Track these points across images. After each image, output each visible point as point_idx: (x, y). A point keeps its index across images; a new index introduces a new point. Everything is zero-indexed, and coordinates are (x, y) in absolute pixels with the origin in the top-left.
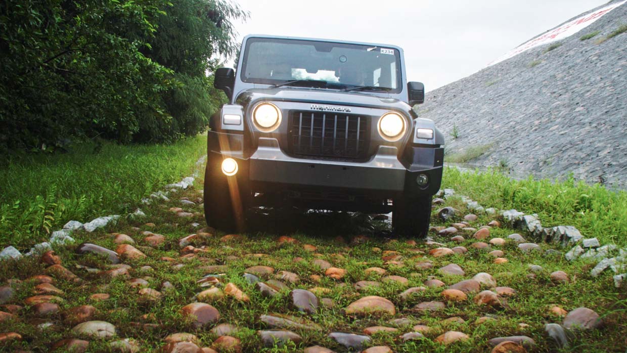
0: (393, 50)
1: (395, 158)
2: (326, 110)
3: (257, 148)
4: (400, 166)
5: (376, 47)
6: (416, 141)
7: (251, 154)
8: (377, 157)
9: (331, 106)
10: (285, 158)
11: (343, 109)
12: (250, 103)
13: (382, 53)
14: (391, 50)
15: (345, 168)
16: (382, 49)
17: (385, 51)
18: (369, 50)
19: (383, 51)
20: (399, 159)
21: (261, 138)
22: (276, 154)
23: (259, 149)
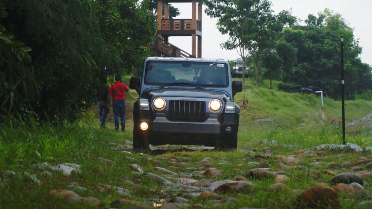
0: (224, 65)
1: (216, 119)
2: (186, 100)
3: (155, 118)
4: (218, 123)
5: (214, 63)
6: (226, 112)
7: (153, 120)
8: (209, 119)
9: (187, 98)
10: (168, 121)
11: (193, 99)
12: (153, 98)
13: (218, 66)
14: (223, 64)
15: (193, 124)
16: (218, 64)
17: (219, 65)
18: (211, 65)
19: (218, 65)
20: (218, 120)
21: (157, 113)
22: (163, 120)
23: (157, 118)
